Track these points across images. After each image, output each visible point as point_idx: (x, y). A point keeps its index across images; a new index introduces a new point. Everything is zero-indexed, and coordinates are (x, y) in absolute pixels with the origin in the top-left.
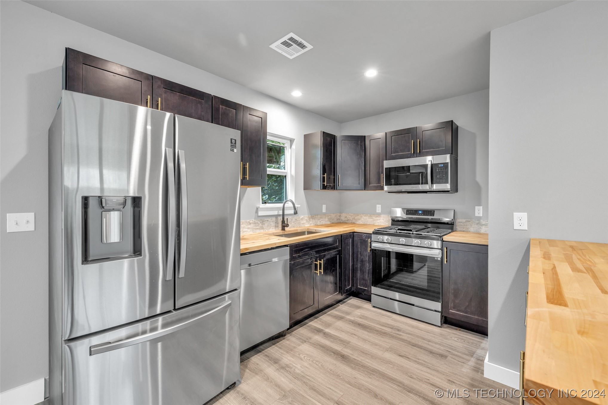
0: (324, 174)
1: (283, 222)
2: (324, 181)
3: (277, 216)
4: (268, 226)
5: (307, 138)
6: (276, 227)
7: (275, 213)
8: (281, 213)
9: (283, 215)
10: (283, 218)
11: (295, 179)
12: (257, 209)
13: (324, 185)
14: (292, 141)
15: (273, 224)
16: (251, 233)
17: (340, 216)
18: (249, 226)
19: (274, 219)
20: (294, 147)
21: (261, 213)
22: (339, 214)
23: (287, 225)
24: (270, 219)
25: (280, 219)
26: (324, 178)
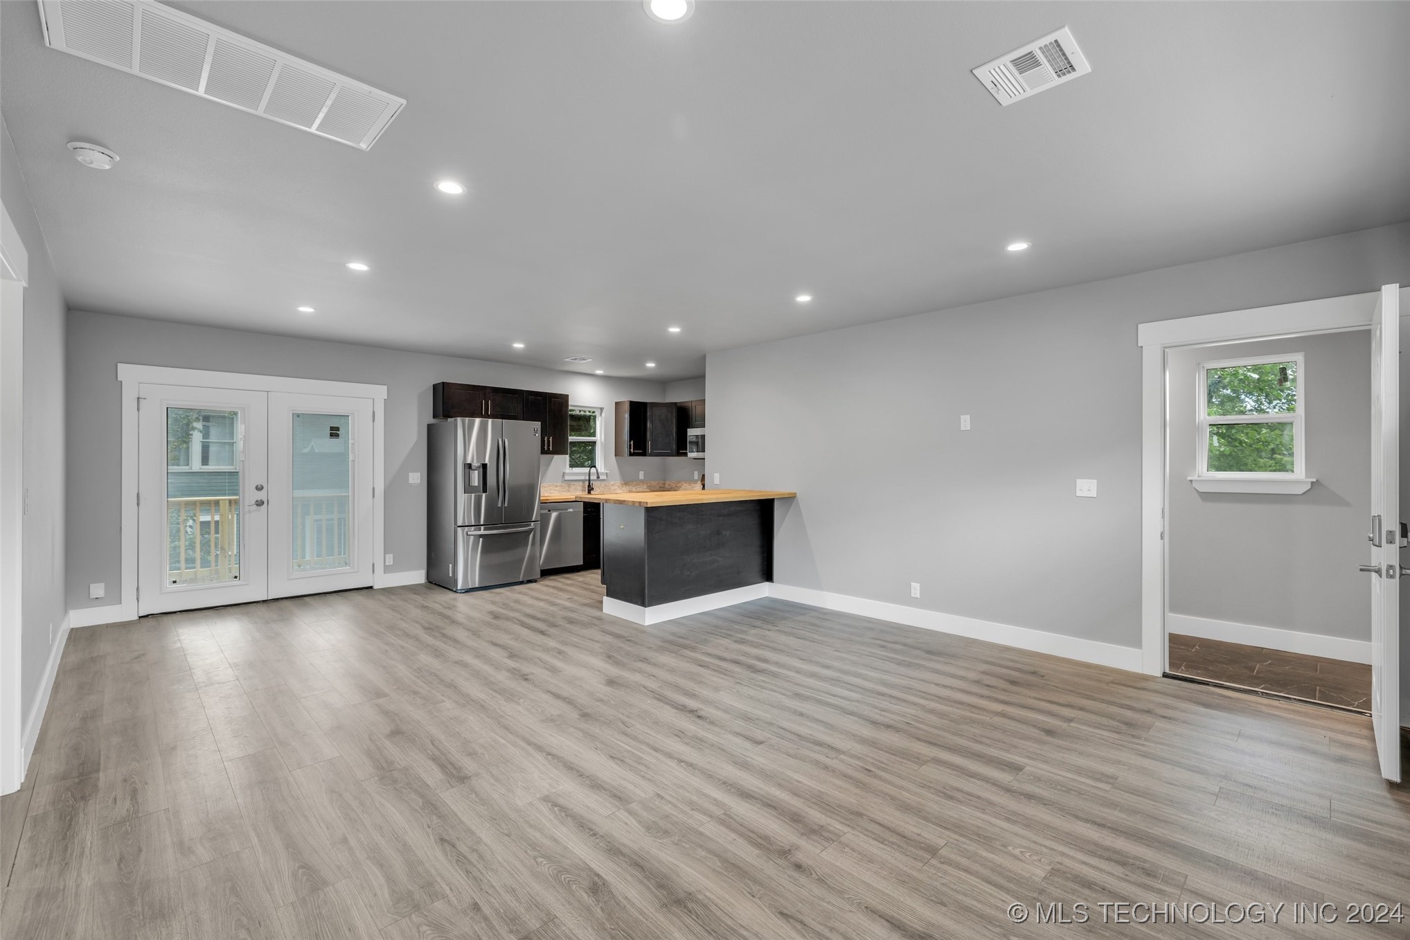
0: (630, 442)
1: (589, 486)
2: (630, 448)
3: (583, 481)
4: (575, 489)
5: (618, 405)
6: (583, 490)
7: (583, 478)
8: (587, 478)
9: (589, 480)
10: (589, 483)
11: (605, 446)
12: (564, 473)
13: (630, 451)
14: (602, 409)
15: (580, 488)
16: (558, 494)
17: (664, 484)
18: (556, 489)
19: (581, 483)
20: (603, 415)
21: (567, 478)
22: (662, 482)
23: (593, 489)
24: (576, 483)
25: (587, 483)
26: (630, 445)
